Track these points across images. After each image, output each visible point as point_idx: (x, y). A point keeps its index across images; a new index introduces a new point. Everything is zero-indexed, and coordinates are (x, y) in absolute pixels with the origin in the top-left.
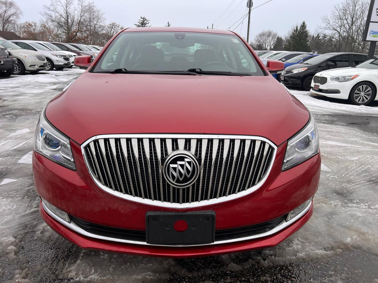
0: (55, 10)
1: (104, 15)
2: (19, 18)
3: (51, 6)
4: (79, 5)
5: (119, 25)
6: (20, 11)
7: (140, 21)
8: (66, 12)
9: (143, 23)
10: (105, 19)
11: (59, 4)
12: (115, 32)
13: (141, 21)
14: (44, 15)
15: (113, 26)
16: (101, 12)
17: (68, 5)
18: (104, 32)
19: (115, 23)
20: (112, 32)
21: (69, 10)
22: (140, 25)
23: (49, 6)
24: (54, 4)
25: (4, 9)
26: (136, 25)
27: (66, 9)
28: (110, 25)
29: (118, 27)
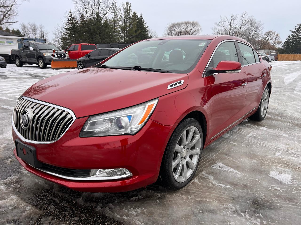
0: (222, 26)
1: (263, 26)
2: (199, 33)
3: (220, 23)
4: (240, 19)
5: (275, 33)
6: (201, 28)
7: (296, 28)
8: (230, 26)
9: (299, 29)
10: (263, 29)
11: (226, 21)
12: (270, 38)
13: (298, 28)
14: (214, 29)
15: (269, 33)
16: (261, 23)
17: (232, 21)
18: (260, 39)
19: (272, 31)
20: (267, 38)
21: (232, 25)
22: (296, 31)
23: (218, 23)
24: (223, 21)
25: (191, 27)
26: (292, 31)
27: (230, 24)
28: (267, 33)
29: (274, 34)
